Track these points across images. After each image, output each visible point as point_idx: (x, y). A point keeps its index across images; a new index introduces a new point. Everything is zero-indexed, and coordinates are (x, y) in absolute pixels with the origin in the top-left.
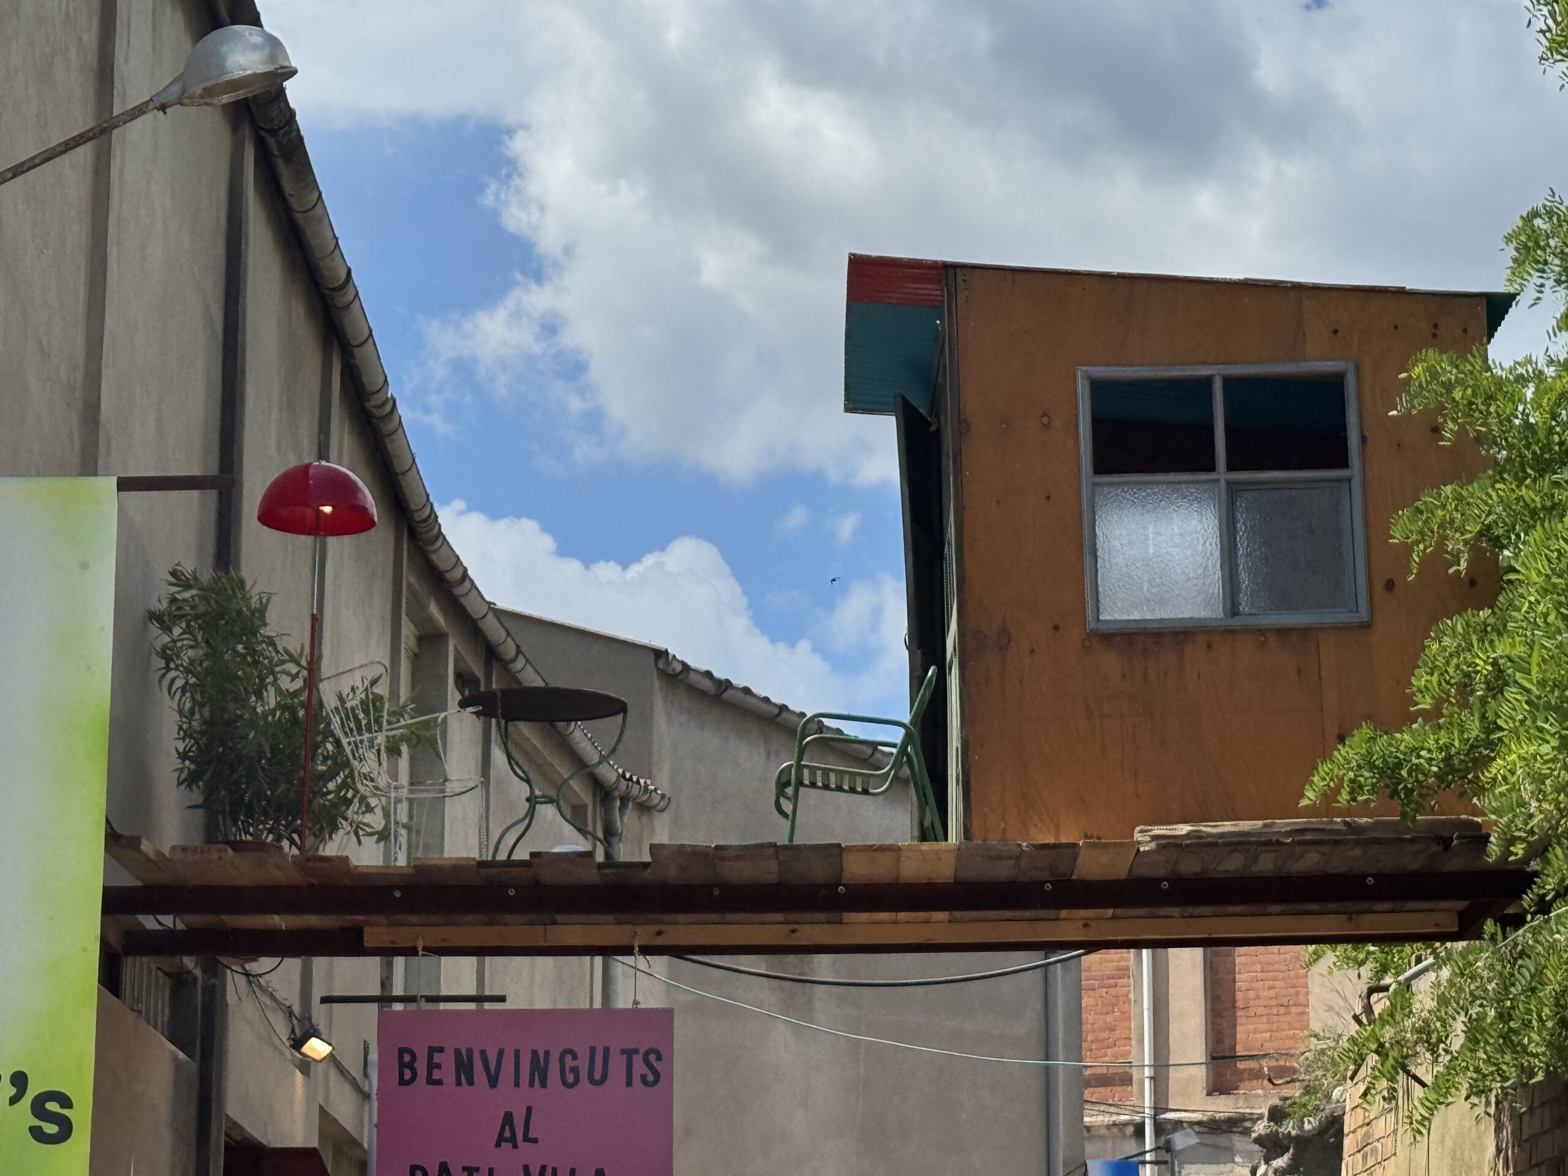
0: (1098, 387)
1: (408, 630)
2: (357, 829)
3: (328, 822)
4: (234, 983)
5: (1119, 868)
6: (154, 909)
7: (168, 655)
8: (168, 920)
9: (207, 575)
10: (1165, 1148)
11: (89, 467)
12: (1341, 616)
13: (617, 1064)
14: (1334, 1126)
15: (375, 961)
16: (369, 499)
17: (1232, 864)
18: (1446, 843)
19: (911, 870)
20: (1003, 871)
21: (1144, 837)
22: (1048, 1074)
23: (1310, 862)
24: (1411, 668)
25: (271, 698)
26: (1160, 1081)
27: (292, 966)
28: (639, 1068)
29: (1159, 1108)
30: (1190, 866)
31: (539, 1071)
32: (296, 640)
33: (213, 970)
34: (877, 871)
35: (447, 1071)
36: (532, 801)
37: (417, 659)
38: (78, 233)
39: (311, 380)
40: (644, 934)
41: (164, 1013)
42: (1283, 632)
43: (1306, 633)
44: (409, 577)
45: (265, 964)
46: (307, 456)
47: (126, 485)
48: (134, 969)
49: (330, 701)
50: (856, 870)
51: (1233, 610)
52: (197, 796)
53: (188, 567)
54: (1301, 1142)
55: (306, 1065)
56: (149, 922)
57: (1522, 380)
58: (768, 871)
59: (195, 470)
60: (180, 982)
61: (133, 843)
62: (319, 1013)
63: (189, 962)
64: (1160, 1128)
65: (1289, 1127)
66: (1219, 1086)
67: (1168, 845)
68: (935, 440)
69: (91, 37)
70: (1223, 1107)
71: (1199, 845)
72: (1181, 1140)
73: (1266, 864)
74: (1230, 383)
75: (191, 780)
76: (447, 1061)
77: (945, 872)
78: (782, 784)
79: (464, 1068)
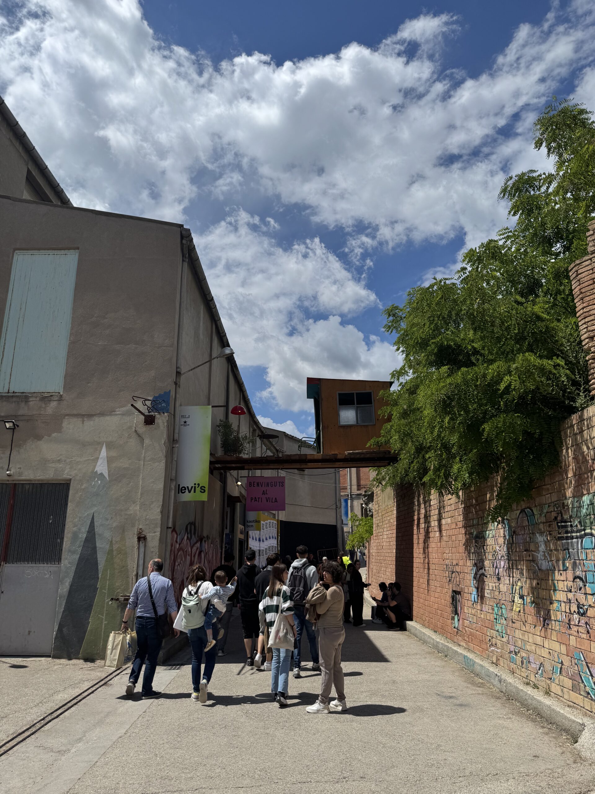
0: (339, 394)
1: (251, 429)
2: (244, 453)
3: (240, 452)
4: (228, 474)
5: (343, 457)
6: (217, 464)
7: (219, 431)
8: (219, 465)
9: (224, 420)
10: (351, 497)
11: (209, 405)
12: (371, 424)
13: (278, 483)
14: (373, 493)
15: (247, 471)
16: (245, 410)
17: (358, 456)
18: (386, 453)
19: (316, 457)
20: (328, 457)
21: (346, 453)
22: (336, 486)
23: (368, 456)
24: (380, 430)
25: (233, 436)
26: (351, 489)
27: (236, 471)
28: (281, 484)
29: (351, 492)
30: (352, 456)
31: (268, 485)
32: (236, 429)
33: (225, 472)
34: (311, 458)
35: (256, 485)
36: (267, 449)
37: (252, 433)
38: (207, 376)
39: (238, 396)
40: (281, 467)
41: (219, 478)
42: (364, 426)
43: (367, 426)
44: (251, 422)
45: (232, 471)
46: (237, 404)
47: (213, 407)
48: (215, 472)
49: (240, 437)
50: (309, 457)
51: (357, 423)
52: (223, 449)
53: (222, 419)
54: (369, 495)
55: (238, 485)
56: (217, 466)
57: (394, 393)
58: (297, 458)
59: (223, 405)
60: (221, 474)
61: (214, 455)
62: (240, 479)
63: (222, 471)
64: (351, 495)
65: (367, 493)
66: (358, 490)
67: (349, 454)
68: (319, 402)
69: (209, 351)
70: (359, 492)
71: (353, 454)
72: (353, 496)
73: (362, 456)
74: (356, 393)
75: (222, 447)
76: (256, 483)
77: (320, 458)
78: (299, 447)
79: (258, 485)
